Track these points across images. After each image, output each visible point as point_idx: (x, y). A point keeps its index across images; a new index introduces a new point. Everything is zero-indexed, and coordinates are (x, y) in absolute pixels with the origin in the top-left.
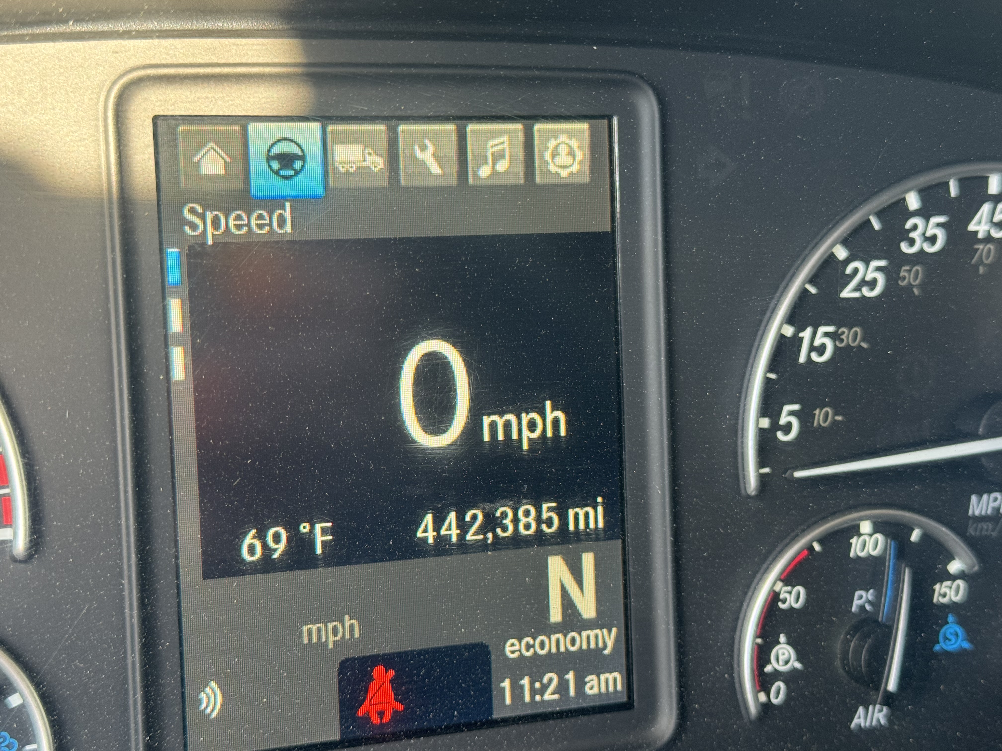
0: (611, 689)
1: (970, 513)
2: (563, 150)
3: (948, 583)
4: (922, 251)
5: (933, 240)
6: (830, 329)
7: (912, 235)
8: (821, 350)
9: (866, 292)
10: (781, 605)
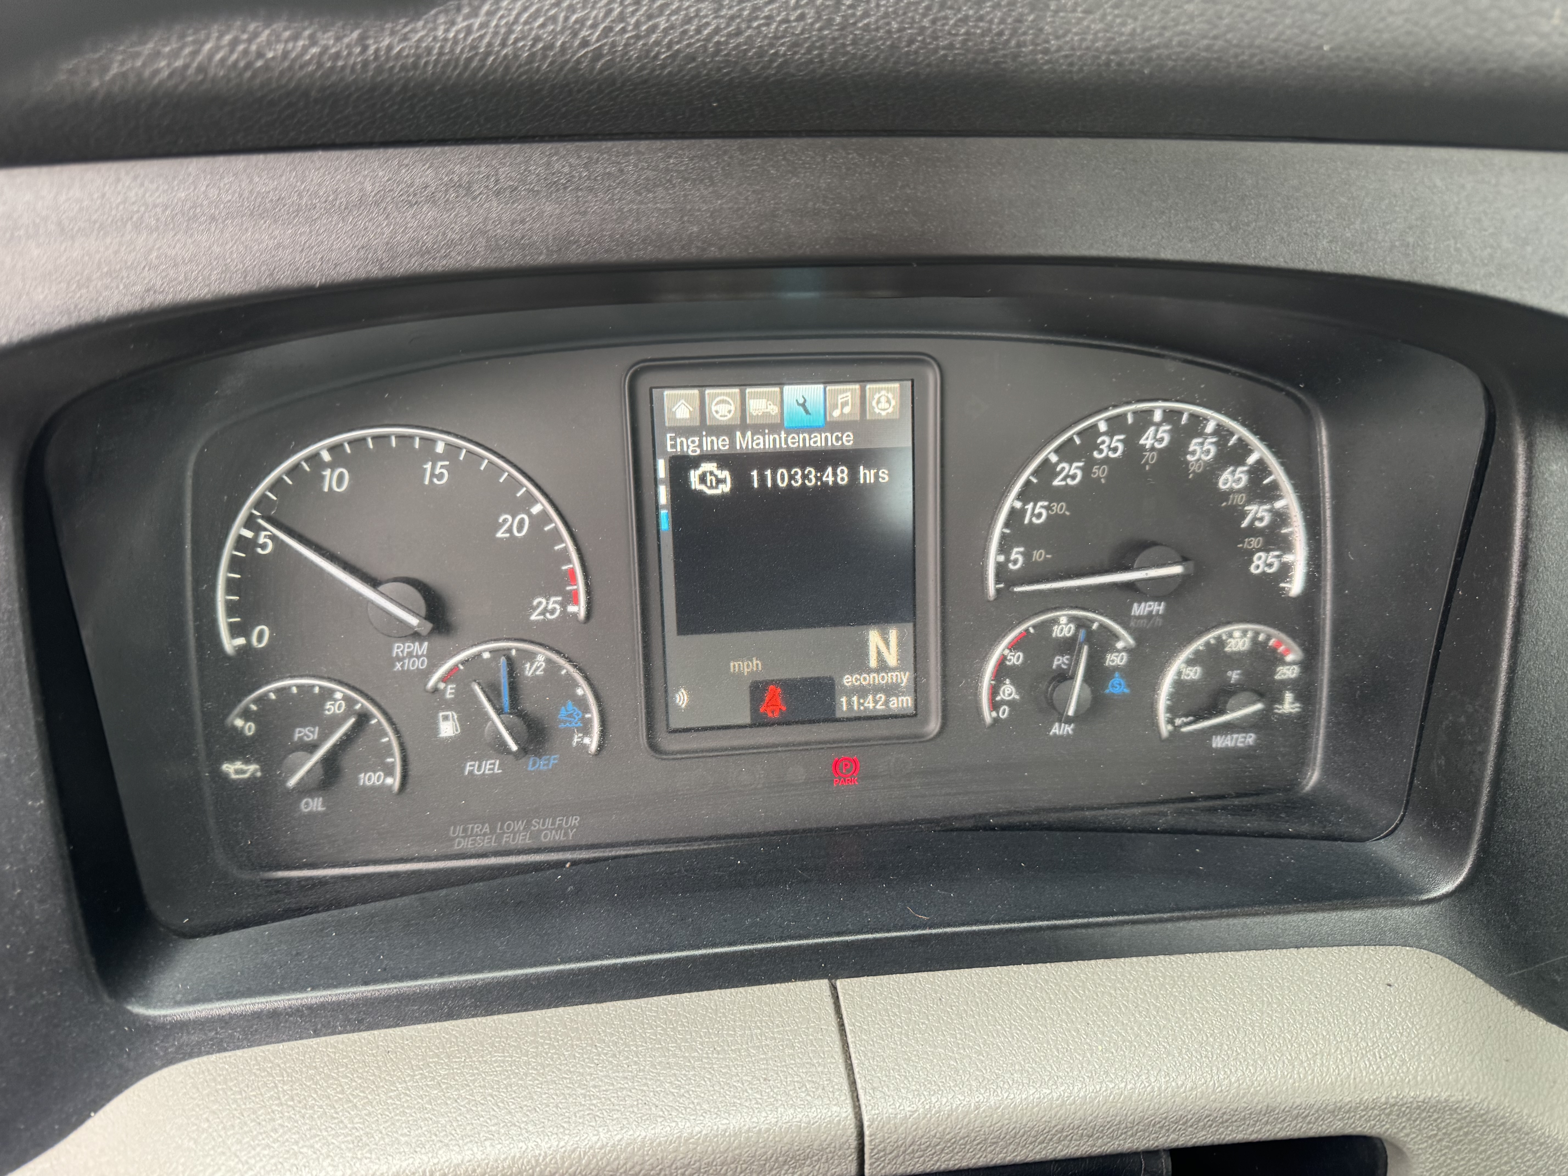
0: (905, 705)
1: (1133, 614)
2: (883, 399)
3: (1117, 654)
4: (1107, 457)
5: (1115, 450)
6: (1046, 503)
7: (1101, 447)
8: (1039, 515)
9: (1069, 481)
10: (1008, 663)
